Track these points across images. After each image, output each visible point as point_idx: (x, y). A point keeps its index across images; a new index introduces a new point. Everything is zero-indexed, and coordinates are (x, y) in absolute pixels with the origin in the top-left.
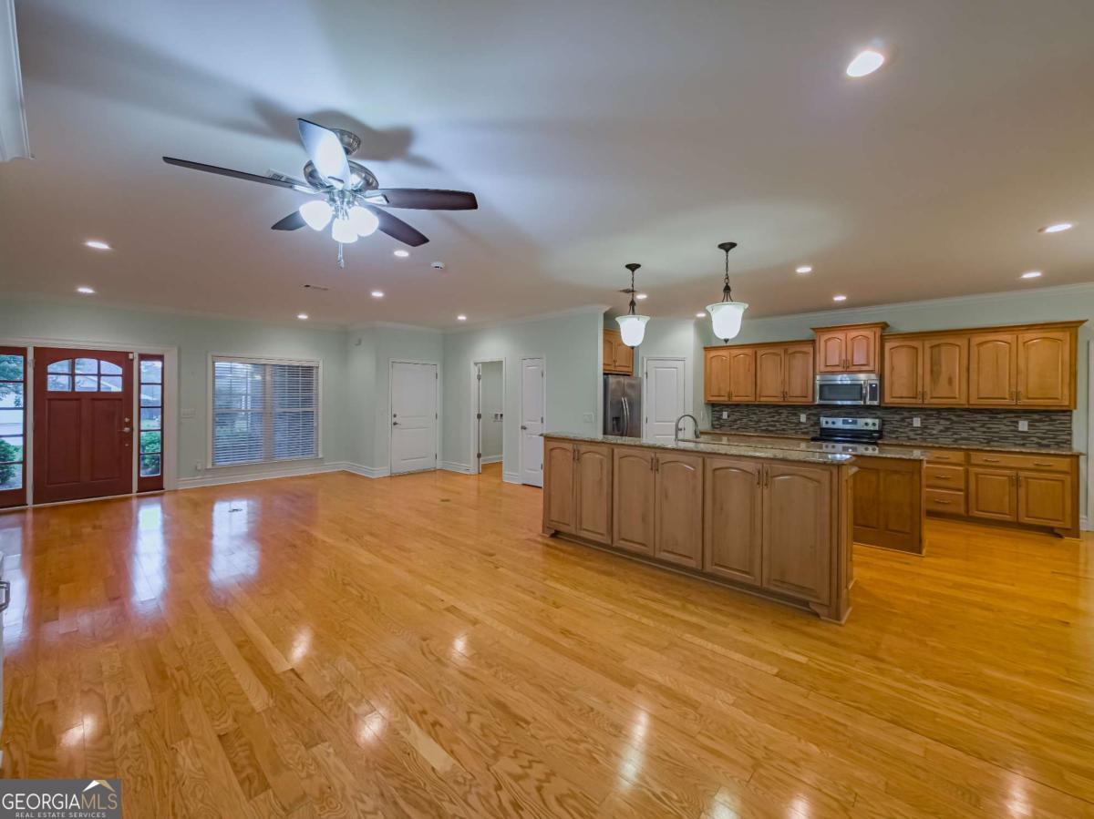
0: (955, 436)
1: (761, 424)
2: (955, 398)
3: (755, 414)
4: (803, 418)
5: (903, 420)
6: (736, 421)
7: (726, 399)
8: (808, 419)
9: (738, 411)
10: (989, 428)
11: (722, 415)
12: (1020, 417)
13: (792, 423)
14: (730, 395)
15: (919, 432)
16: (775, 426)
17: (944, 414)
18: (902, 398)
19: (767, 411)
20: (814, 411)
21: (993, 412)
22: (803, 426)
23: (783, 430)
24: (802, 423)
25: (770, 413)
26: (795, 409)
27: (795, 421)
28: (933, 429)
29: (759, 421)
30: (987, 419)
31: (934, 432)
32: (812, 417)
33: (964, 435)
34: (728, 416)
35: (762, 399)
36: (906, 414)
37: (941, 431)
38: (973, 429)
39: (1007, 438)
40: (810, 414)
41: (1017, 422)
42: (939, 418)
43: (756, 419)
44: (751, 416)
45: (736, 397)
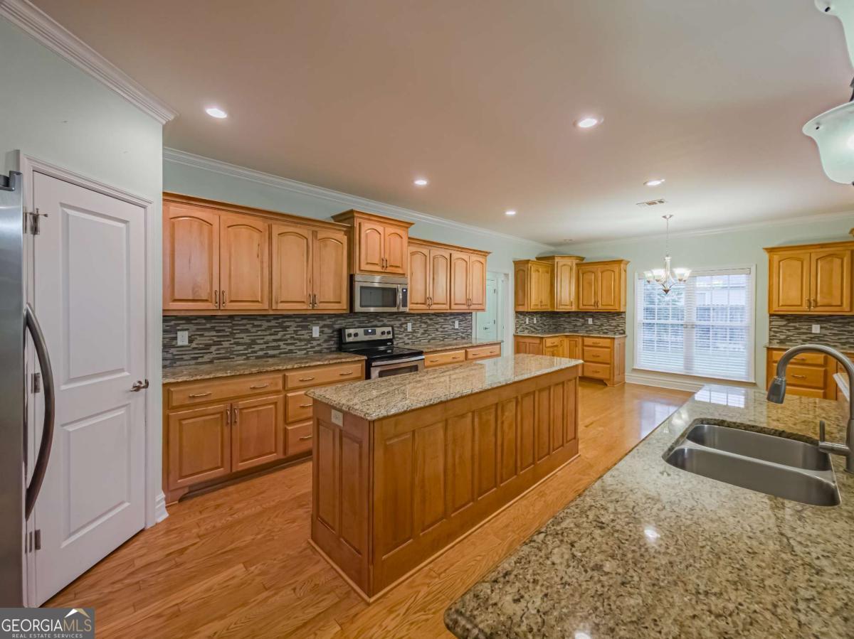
0: (430, 337)
1: (257, 347)
2: (444, 304)
3: (247, 331)
4: (316, 332)
5: (401, 325)
6: (208, 346)
7: (211, 306)
8: (321, 332)
9: (213, 329)
10: (444, 328)
11: (175, 338)
12: (455, 318)
13: (300, 340)
14: (220, 302)
15: (410, 336)
16: (278, 347)
17: (424, 318)
18: (417, 304)
19: (265, 324)
20: (328, 322)
21: (447, 315)
22: (315, 343)
23: (291, 351)
24: (314, 339)
25: (270, 328)
26: (305, 320)
27: (306, 337)
28: (418, 332)
29: (254, 342)
30: (442, 321)
31: (419, 335)
32: (326, 330)
33: (433, 335)
34: (191, 341)
35: (281, 306)
36: (403, 320)
37: (423, 334)
38: (437, 330)
39: (449, 335)
40: (324, 326)
41: (454, 322)
42: (421, 322)
43: (247, 340)
44: (237, 336)
45: (232, 301)
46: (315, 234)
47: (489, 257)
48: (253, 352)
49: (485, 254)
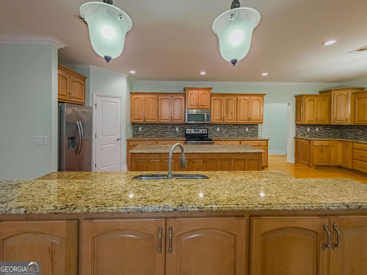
0: (229, 134)
1: (159, 133)
2: (233, 120)
3: (156, 128)
4: (177, 129)
5: (214, 129)
6: (146, 132)
7: (142, 121)
8: (179, 129)
9: (147, 127)
10: (238, 131)
11: (138, 129)
12: (246, 127)
13: (172, 132)
14: (145, 120)
15: (219, 133)
16: (165, 134)
17: (226, 126)
18: (217, 120)
19: (161, 126)
20: (182, 126)
21: (239, 125)
22: (177, 133)
23: (169, 135)
24: (177, 132)
25: (162, 127)
26: (174, 125)
27: (174, 131)
28: (223, 132)
29: (158, 131)
30: (238, 127)
31: (223, 133)
32: (181, 129)
33: (232, 134)
34: (142, 130)
35: (161, 121)
36: (215, 126)
37: (225, 133)
38: (234, 131)
39: (243, 134)
40: (180, 128)
41: (245, 128)
42: (225, 128)
43: (156, 131)
44: (153, 129)
45: (148, 119)
46: (172, 97)
47: (265, 97)
48: (157, 134)
49: (263, 95)
